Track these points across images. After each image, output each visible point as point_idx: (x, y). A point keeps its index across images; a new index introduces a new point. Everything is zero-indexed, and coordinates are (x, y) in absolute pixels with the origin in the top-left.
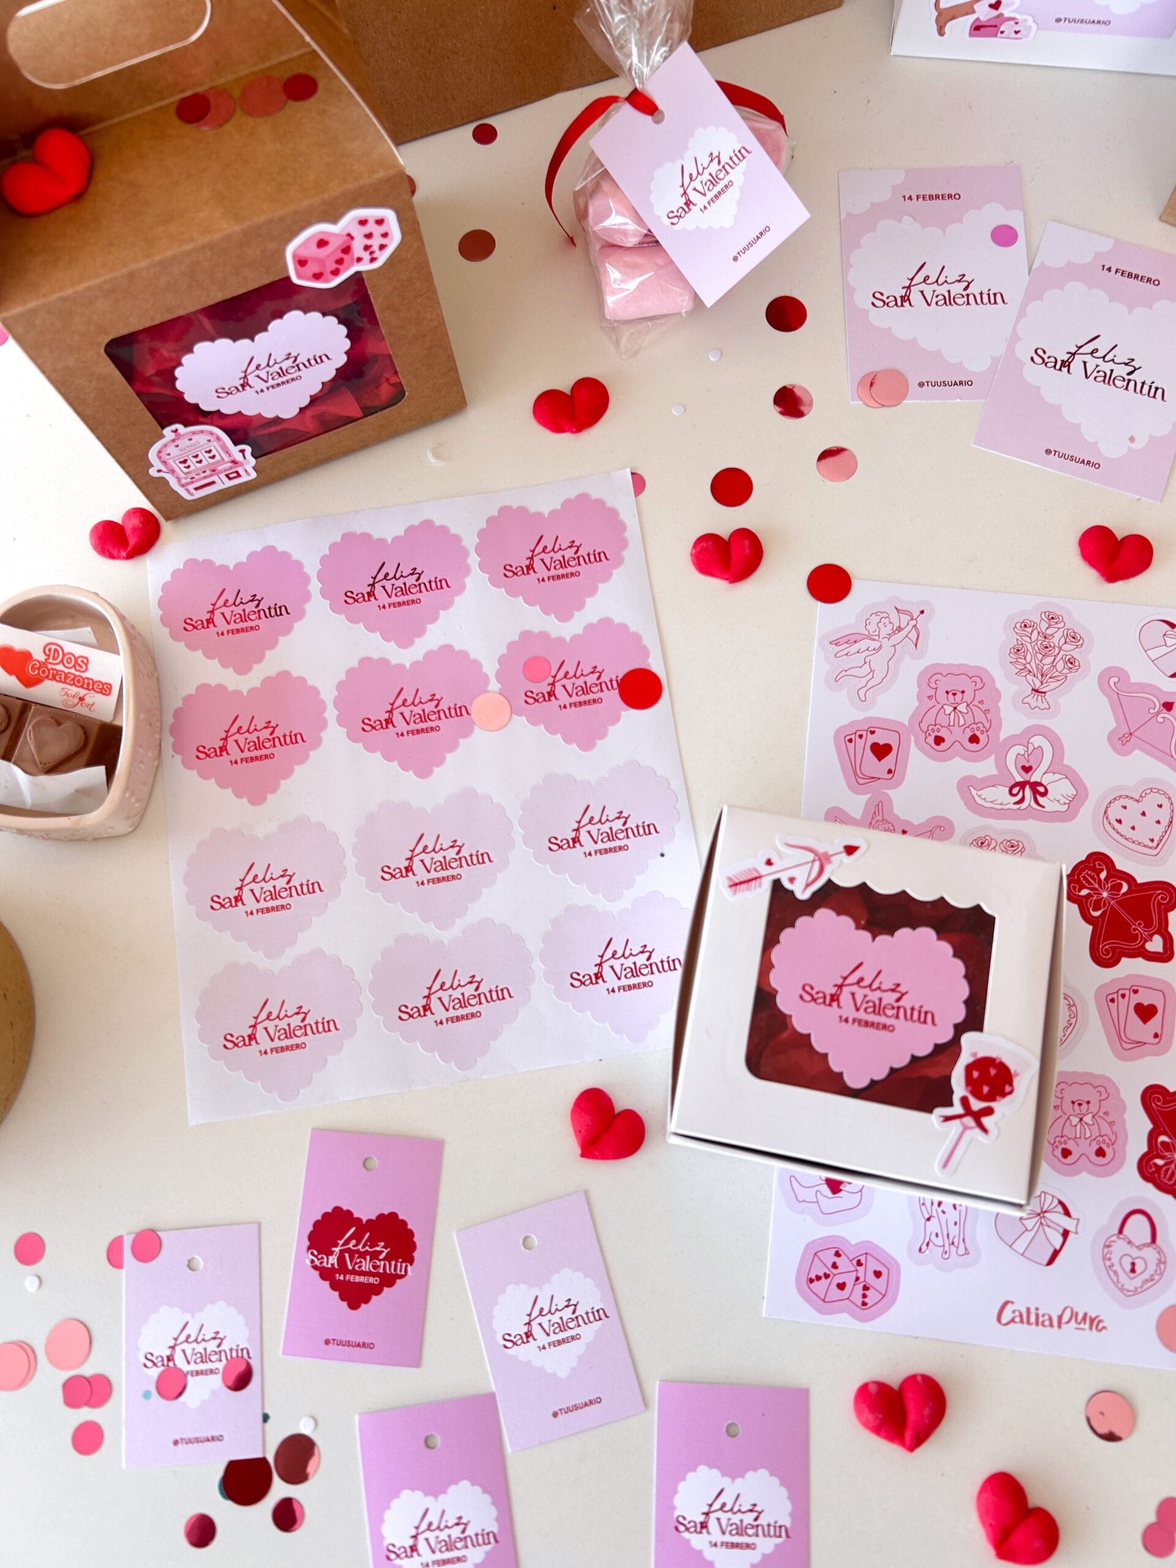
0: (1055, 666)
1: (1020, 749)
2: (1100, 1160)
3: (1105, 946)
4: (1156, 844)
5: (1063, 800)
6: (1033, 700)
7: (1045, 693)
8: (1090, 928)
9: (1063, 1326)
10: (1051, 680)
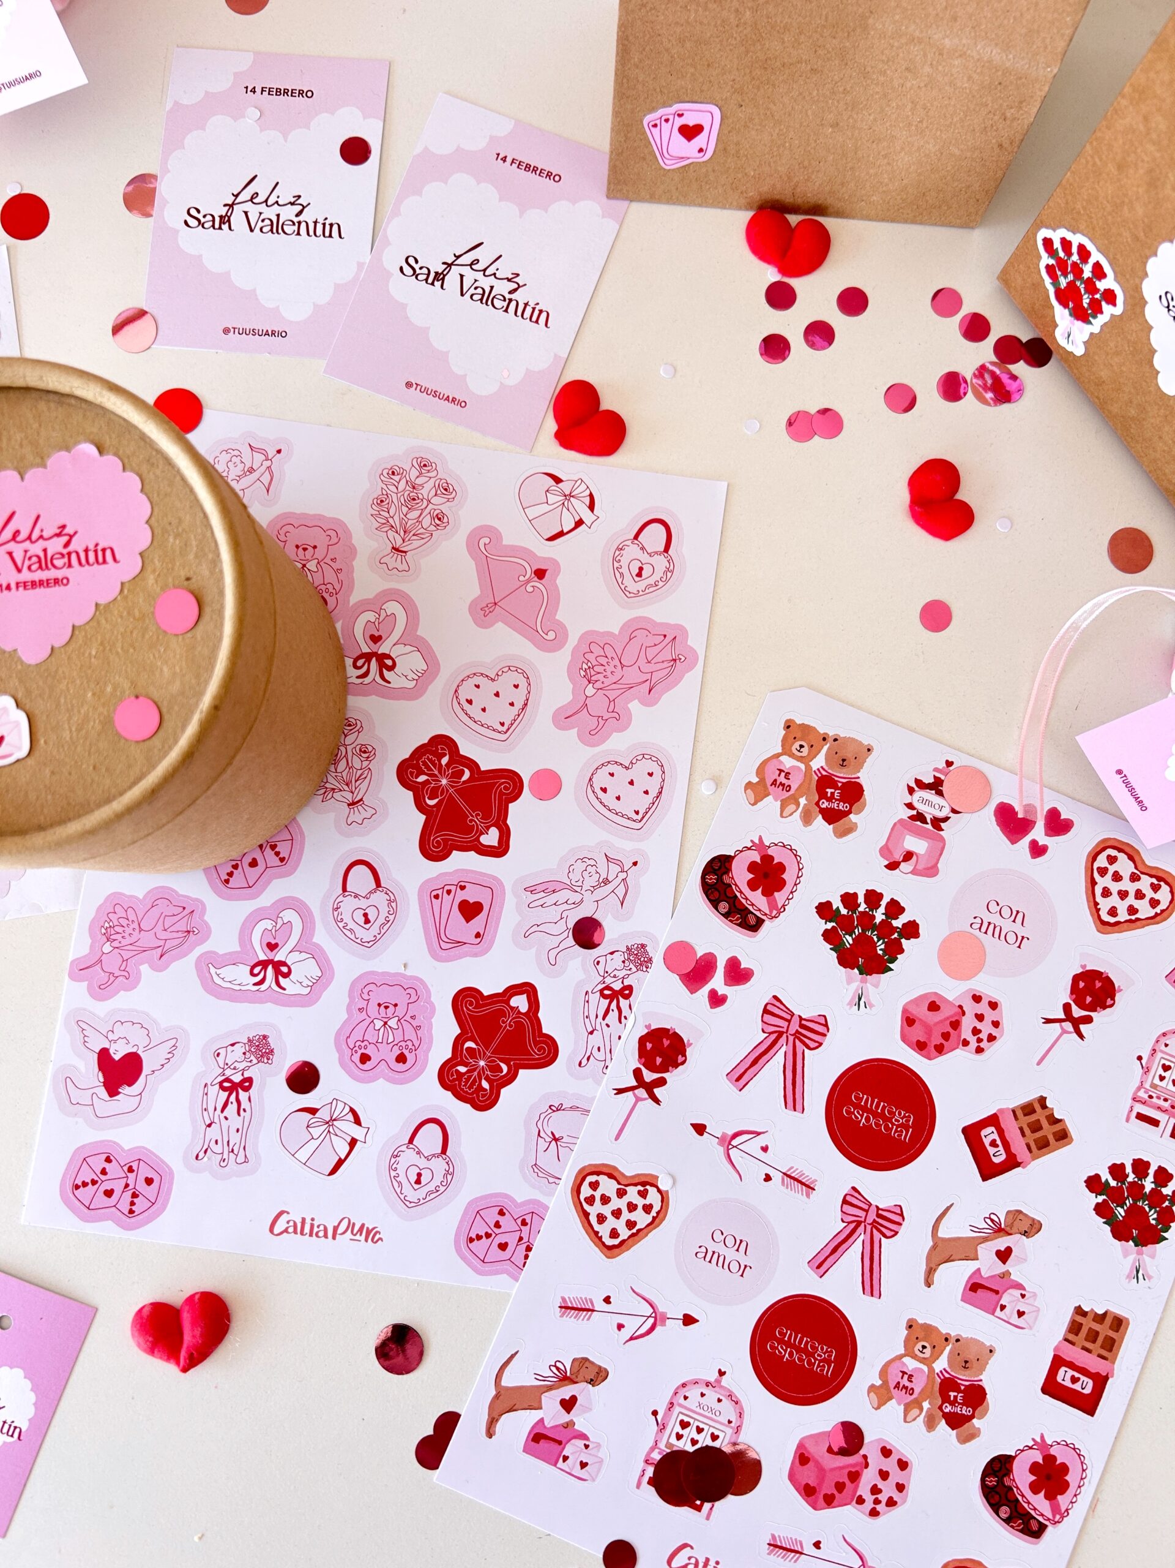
0: (420, 522)
1: (371, 616)
2: (400, 1067)
3: (436, 838)
4: (506, 728)
5: (411, 676)
6: (393, 561)
7: (405, 552)
8: (423, 817)
9: (338, 1236)
10: (415, 537)
